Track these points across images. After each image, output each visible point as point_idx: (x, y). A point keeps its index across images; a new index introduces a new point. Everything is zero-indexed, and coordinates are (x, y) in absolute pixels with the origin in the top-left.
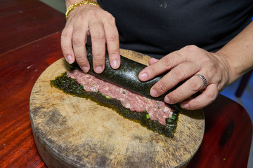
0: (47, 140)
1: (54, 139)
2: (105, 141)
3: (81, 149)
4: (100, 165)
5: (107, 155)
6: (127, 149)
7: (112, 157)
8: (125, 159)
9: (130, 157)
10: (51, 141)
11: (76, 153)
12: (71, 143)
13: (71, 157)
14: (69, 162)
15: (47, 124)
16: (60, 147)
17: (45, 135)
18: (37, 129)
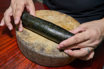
0: (21, 40)
1: (24, 40)
2: (44, 43)
3: (34, 44)
4: (41, 51)
5: (44, 48)
6: (53, 46)
7: (46, 48)
8: (51, 49)
9: (54, 49)
10: (23, 41)
11: (32, 46)
12: (30, 42)
13: (30, 47)
14: (29, 48)
15: (22, 35)
16: (26, 43)
17: (21, 38)
18: (18, 36)
